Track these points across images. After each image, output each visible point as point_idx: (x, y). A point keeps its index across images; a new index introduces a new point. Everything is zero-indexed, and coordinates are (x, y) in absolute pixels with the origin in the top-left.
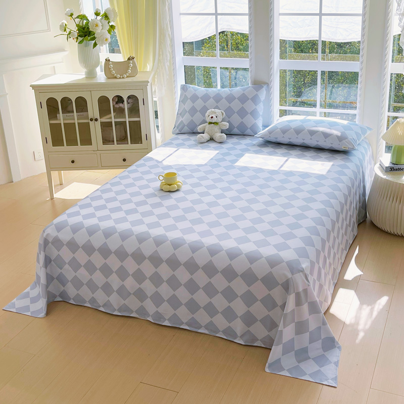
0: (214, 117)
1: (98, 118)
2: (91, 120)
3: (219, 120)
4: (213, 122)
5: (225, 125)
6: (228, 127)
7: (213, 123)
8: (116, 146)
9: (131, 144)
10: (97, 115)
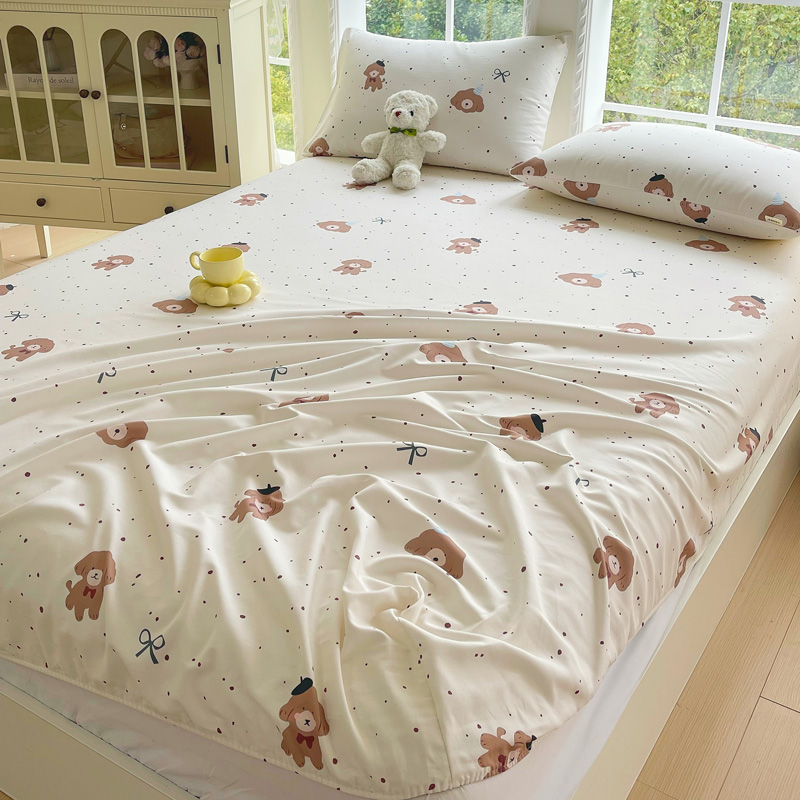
0: (405, 111)
1: (104, 90)
2: (84, 94)
3: (422, 123)
4: (403, 127)
5: (433, 140)
7: (403, 131)
8: (148, 171)
9: (188, 169)
10: (99, 82)
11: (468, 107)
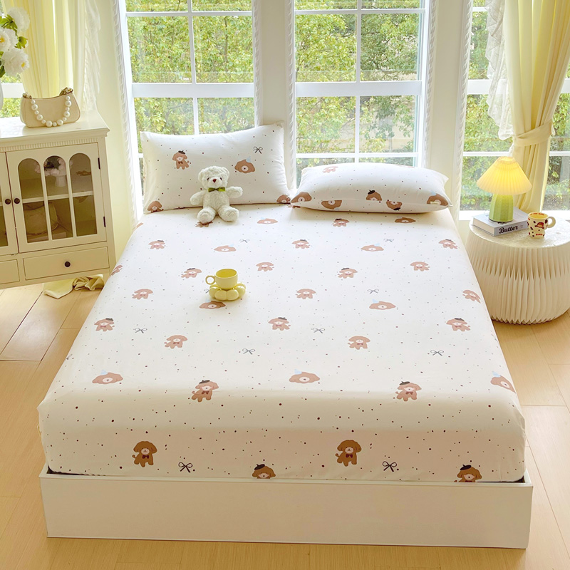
0: (218, 178)
2: (8, 202)
6: (241, 194)
7: (217, 189)
9: (78, 236)
10: (17, 193)
11: (246, 170)
